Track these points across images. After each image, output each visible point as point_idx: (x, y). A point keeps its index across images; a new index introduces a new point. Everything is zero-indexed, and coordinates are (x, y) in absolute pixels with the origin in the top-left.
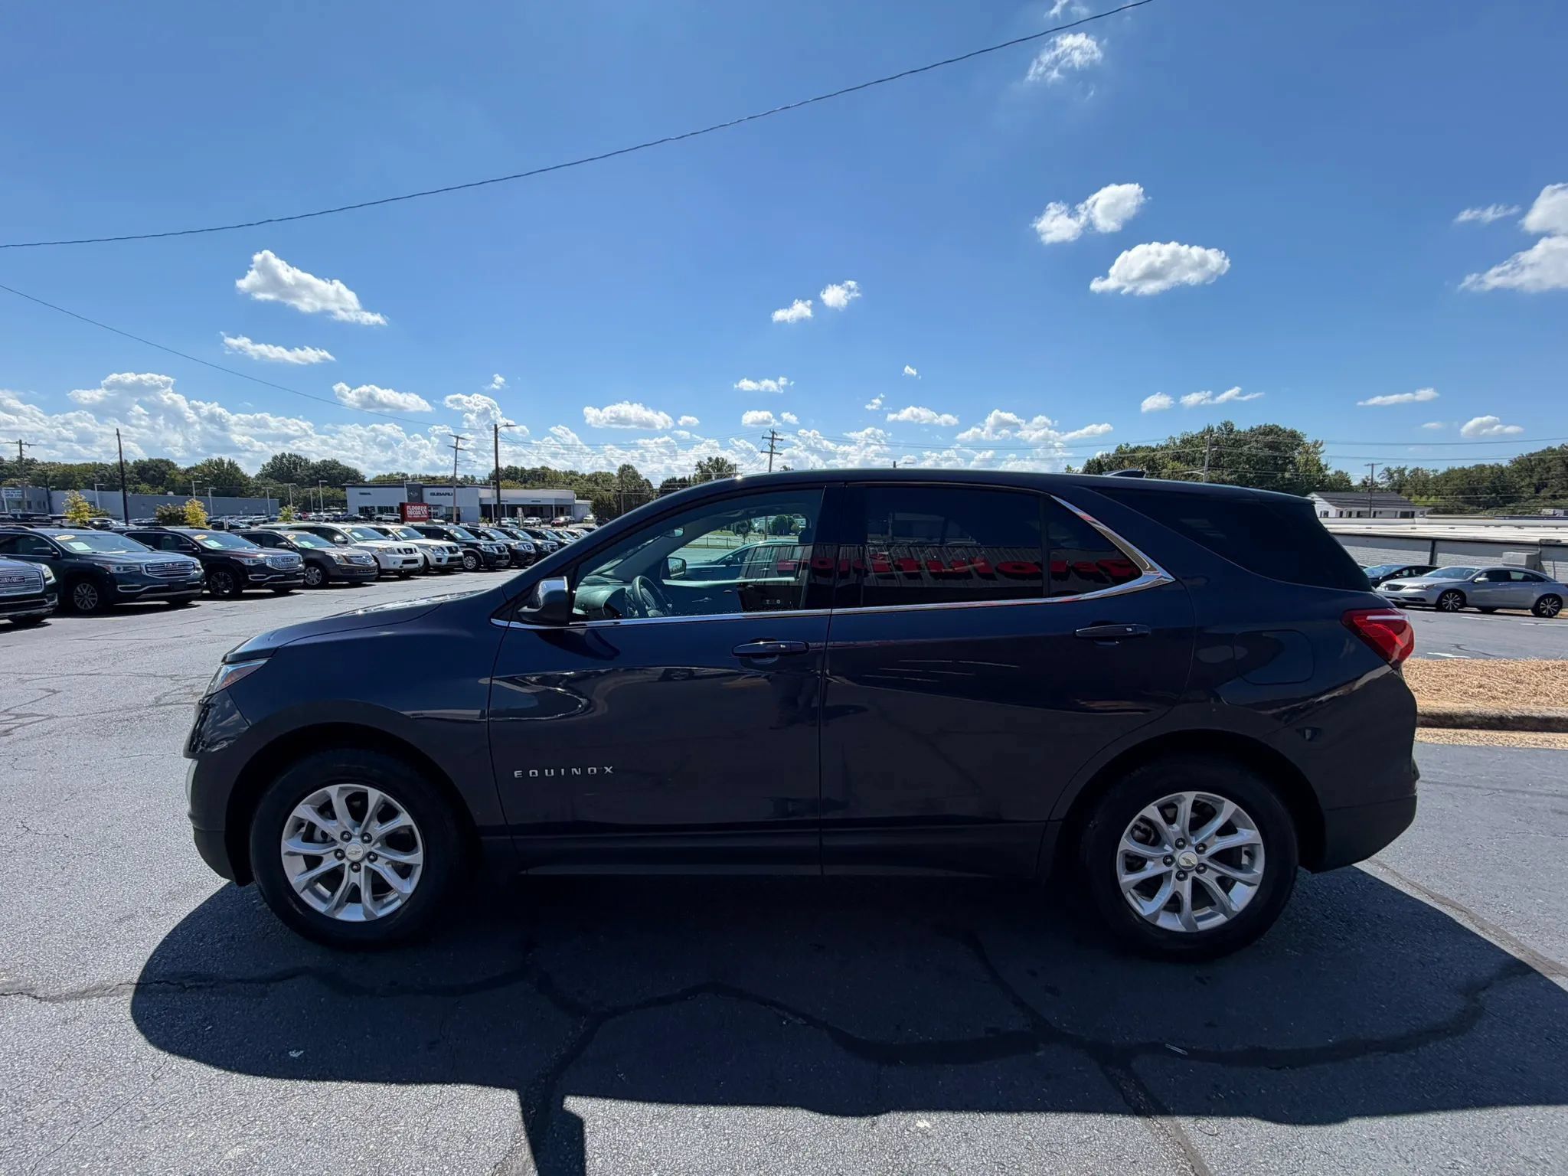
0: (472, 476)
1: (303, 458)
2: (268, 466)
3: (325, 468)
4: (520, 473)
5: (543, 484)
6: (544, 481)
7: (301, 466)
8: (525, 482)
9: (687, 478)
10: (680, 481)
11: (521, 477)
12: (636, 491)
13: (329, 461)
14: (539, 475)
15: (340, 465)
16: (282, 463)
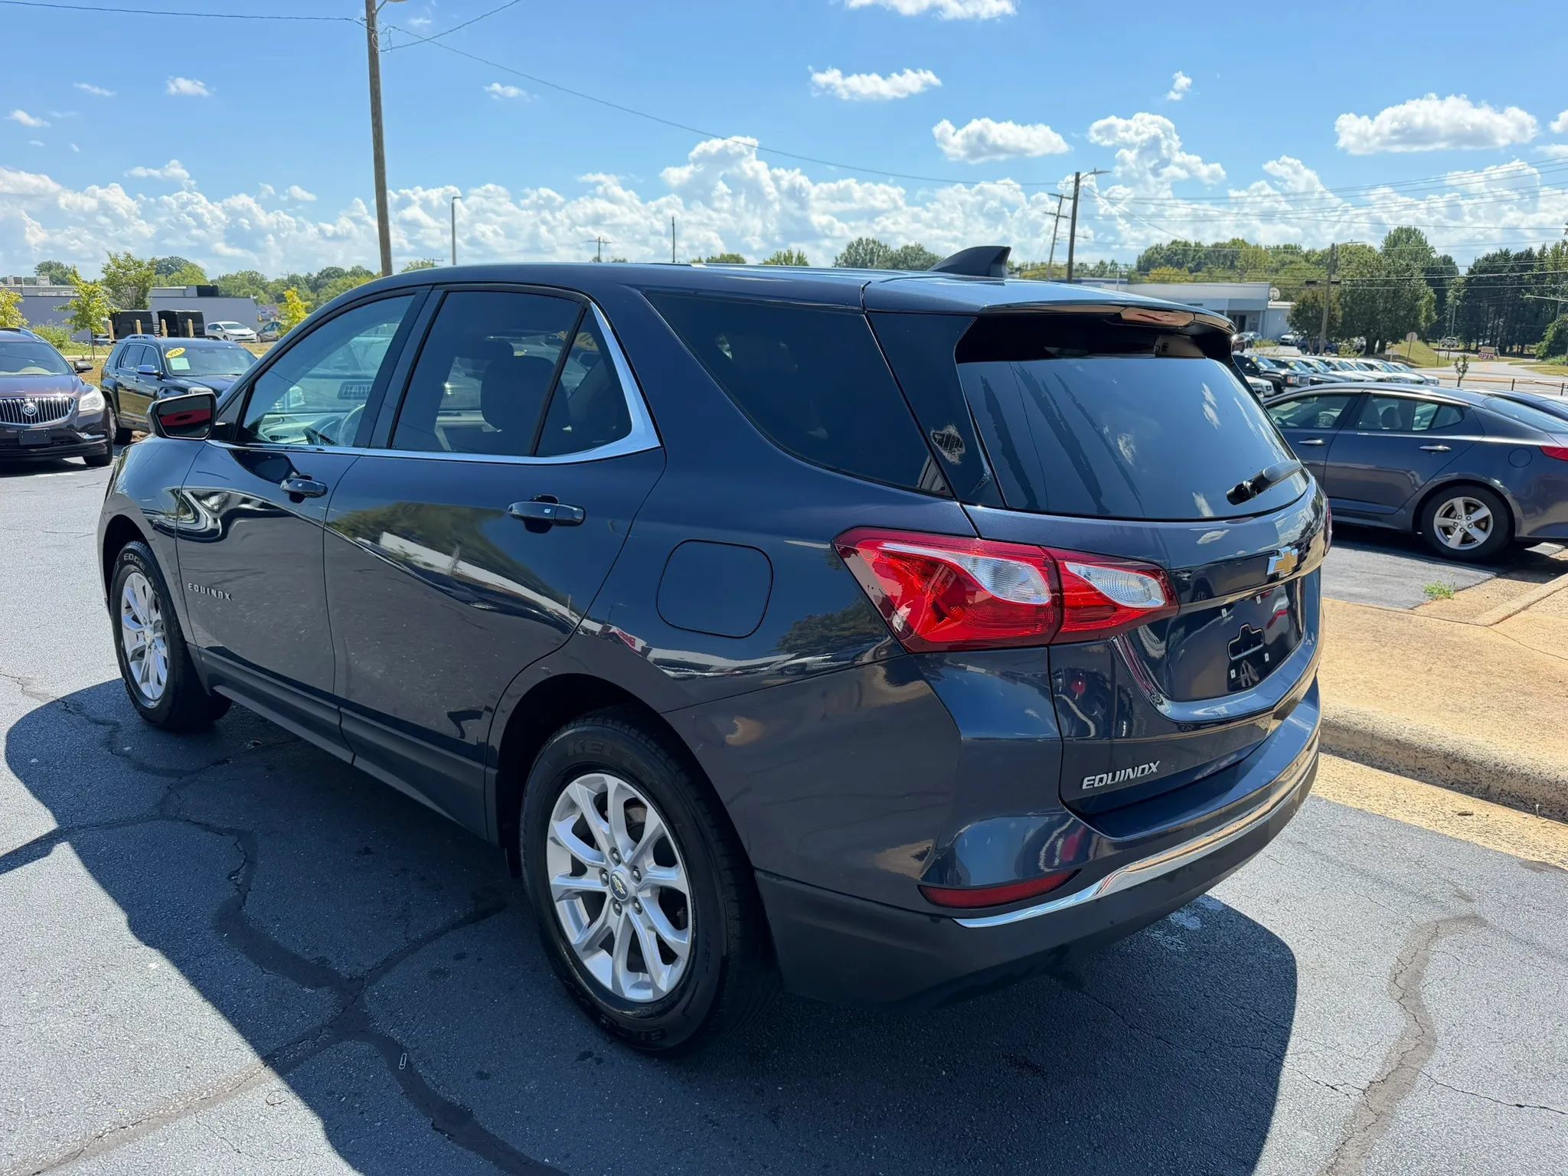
0: (1113, 263)
1: (883, 245)
2: (841, 258)
3: (906, 258)
4: (1191, 254)
5: (1230, 273)
6: (1232, 266)
7: (879, 255)
8: (1198, 268)
9: (1536, 252)
10: (1518, 257)
11: (1193, 260)
12: (1387, 283)
13: (912, 247)
14: (1225, 256)
15: (925, 253)
16: (857, 252)
